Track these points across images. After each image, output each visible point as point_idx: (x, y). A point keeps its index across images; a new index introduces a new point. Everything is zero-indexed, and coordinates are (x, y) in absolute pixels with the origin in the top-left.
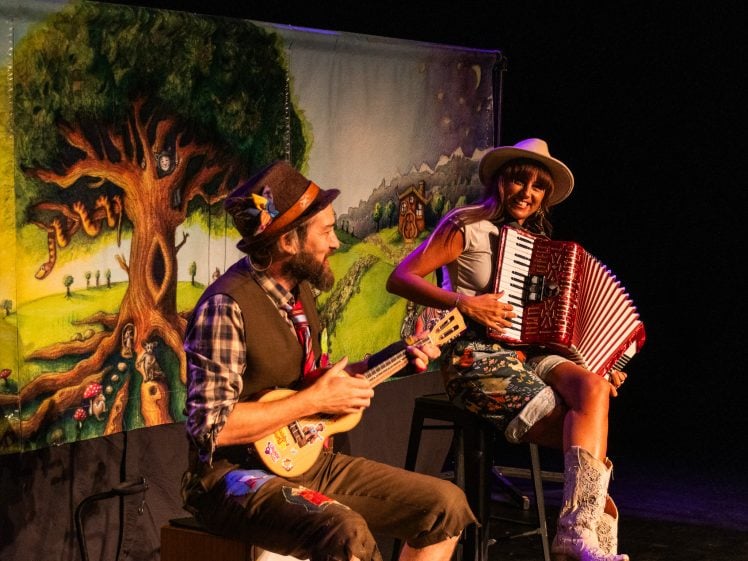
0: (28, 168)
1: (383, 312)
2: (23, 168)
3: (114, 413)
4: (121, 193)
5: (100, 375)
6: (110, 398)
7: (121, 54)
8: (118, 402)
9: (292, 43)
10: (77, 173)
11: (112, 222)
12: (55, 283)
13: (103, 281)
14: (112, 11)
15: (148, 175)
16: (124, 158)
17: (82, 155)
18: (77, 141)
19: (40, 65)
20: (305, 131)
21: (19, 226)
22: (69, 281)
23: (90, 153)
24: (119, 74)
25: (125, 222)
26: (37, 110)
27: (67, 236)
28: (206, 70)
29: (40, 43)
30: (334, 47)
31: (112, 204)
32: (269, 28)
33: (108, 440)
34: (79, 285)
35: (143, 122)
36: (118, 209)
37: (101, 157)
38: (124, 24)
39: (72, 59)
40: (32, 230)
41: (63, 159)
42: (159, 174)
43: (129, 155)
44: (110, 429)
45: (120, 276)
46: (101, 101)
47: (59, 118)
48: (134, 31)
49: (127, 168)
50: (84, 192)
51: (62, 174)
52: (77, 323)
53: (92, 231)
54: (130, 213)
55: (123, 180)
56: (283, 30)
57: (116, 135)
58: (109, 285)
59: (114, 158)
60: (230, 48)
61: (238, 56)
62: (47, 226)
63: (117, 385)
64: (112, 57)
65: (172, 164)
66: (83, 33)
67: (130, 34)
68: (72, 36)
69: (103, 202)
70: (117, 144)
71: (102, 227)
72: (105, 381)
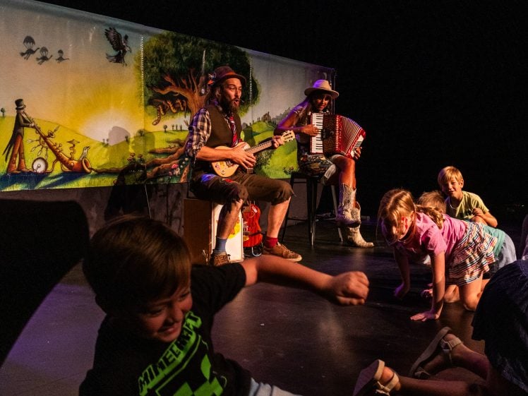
0: (149, 86)
1: (290, 153)
2: (147, 86)
3: (184, 175)
4: (186, 100)
5: (178, 161)
6: (182, 170)
7: (186, 52)
8: (185, 171)
9: (252, 56)
10: (168, 90)
11: (182, 109)
12: (160, 127)
13: (179, 129)
14: (182, 36)
15: (196, 95)
16: (187, 87)
17: (171, 84)
18: (168, 79)
19: (154, 52)
20: (258, 87)
21: (146, 106)
22: (165, 127)
23: (173, 84)
24: (185, 58)
25: (188, 110)
26: (153, 66)
27: (165, 111)
28: (219, 61)
29: (154, 44)
30: (268, 59)
31: (182, 103)
32: (243, 49)
33: (182, 184)
34: (169, 128)
35: (194, 76)
36: (185, 105)
37: (177, 86)
38: (186, 41)
39: (167, 51)
40: (151, 108)
41: (163, 85)
42: (201, 94)
43: (189, 87)
44: (182, 181)
45: (185, 128)
46: (178, 66)
47: (161, 70)
48: (190, 44)
49: (188, 91)
50: (171, 97)
51: (163, 90)
52: (169, 142)
53: (174, 111)
54: (190, 107)
55: (187, 95)
56: (248, 51)
57: (184, 79)
58: (181, 130)
59: (183, 87)
60: (228, 55)
61: (231, 58)
62: (157, 107)
63: (185, 166)
64: (182, 52)
65: (206, 91)
66: (171, 42)
67: (189, 45)
68: (166, 43)
69: (179, 101)
70: (184, 82)
71: (178, 110)
72: (180, 164)
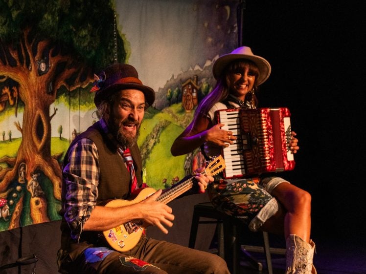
3: (15, 216)
4: (17, 85)
5: (6, 194)
6: (12, 207)
8: (17, 210)
11: (12, 103)
13: (7, 138)
15: (33, 74)
16: (18, 64)
20: (126, 46)
24: (15, 14)
25: (20, 103)
28: (67, 11)
31: (12, 91)
33: (11, 232)
35: (30, 42)
36: (15, 95)
37: (5, 64)
42: (40, 73)
43: (22, 63)
44: (12, 226)
45: (17, 134)
46: (4, 30)
49: (20, 70)
53: (0, 108)
54: (23, 99)
55: (18, 77)
57: (14, 50)
58: (11, 140)
59: (12, 64)
61: (85, 2)
63: (16, 200)
64: (10, 4)
65: (47, 67)
69: (6, 90)
70: (14, 55)
71: (6, 105)
72: (9, 197)
